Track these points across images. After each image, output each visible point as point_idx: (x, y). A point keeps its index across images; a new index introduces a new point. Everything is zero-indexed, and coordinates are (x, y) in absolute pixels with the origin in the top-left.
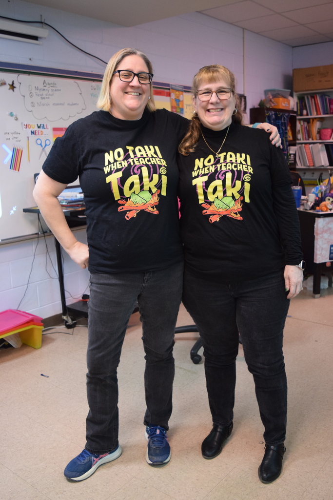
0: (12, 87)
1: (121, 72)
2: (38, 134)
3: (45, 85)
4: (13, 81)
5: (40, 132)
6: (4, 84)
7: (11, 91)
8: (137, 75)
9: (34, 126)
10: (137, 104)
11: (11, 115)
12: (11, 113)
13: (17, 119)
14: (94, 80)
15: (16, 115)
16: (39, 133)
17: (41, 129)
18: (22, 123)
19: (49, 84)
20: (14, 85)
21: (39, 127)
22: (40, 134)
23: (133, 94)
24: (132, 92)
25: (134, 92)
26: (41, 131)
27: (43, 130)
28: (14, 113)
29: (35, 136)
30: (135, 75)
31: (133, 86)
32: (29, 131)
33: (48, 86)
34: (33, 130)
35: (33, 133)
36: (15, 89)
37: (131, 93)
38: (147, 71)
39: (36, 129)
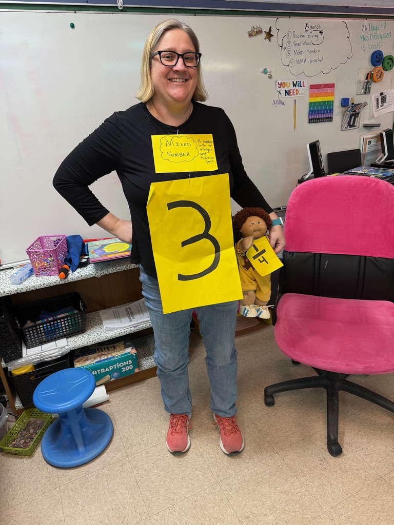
0: (269, 35)
1: (162, 54)
2: (293, 95)
3: (307, 29)
4: (271, 27)
5: (295, 91)
6: (260, 32)
7: (268, 40)
8: (182, 56)
9: (289, 83)
10: (184, 94)
11: (265, 71)
12: (265, 69)
13: (270, 77)
14: (366, 17)
15: (271, 72)
16: (293, 92)
17: (297, 88)
18: (276, 81)
19: (312, 27)
20: (272, 33)
21: (294, 85)
22: (295, 94)
23: (178, 80)
24: (177, 78)
25: (180, 79)
26: (297, 90)
27: (299, 88)
28: (269, 70)
29: (289, 96)
30: (179, 55)
31: (177, 71)
32: (283, 90)
33: (310, 30)
34: (287, 89)
35: (287, 93)
36: (272, 38)
37: (176, 80)
38: (193, 49)
39: (291, 87)
